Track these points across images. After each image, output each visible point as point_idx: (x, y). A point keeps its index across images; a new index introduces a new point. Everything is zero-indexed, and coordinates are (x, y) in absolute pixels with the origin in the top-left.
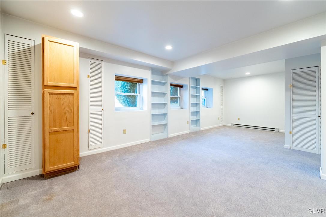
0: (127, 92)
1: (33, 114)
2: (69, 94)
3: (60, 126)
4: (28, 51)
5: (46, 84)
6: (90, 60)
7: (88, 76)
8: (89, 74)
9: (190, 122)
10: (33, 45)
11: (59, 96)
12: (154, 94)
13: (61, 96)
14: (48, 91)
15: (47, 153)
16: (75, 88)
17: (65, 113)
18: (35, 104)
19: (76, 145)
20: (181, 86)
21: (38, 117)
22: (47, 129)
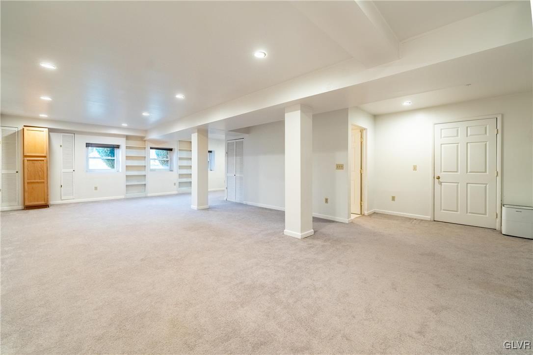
0: (108, 156)
1: (17, 172)
2: (41, 160)
3: (35, 179)
4: (14, 135)
5: (25, 155)
6: (62, 134)
7: (61, 146)
8: (62, 144)
9: (177, 184)
10: (17, 130)
11: (33, 162)
12: (128, 158)
13: (35, 162)
14: (26, 159)
15: (26, 195)
16: (45, 157)
17: (38, 172)
18: (19, 167)
19: (46, 191)
20: (171, 150)
21: (20, 174)
22: (26, 181)
